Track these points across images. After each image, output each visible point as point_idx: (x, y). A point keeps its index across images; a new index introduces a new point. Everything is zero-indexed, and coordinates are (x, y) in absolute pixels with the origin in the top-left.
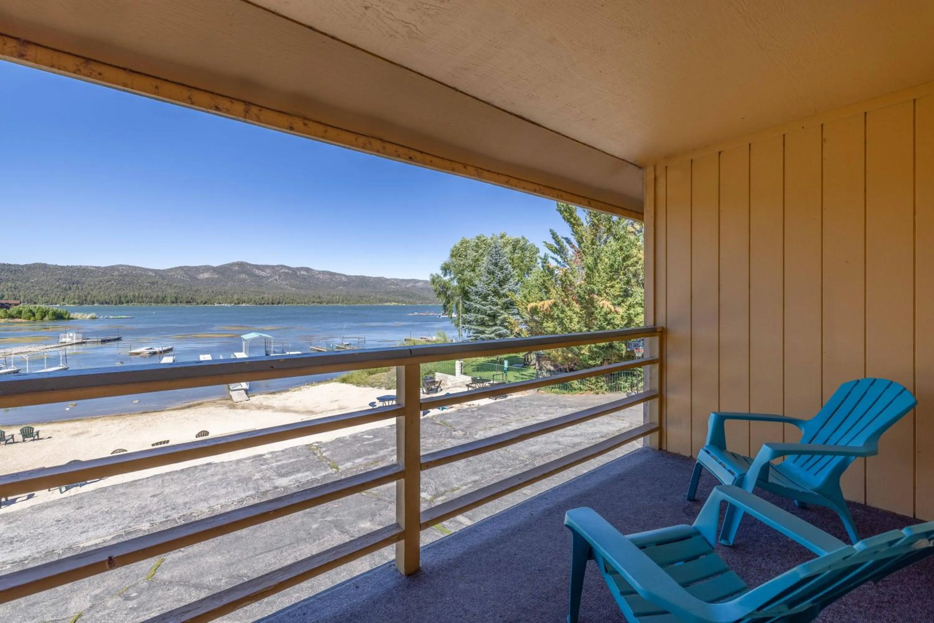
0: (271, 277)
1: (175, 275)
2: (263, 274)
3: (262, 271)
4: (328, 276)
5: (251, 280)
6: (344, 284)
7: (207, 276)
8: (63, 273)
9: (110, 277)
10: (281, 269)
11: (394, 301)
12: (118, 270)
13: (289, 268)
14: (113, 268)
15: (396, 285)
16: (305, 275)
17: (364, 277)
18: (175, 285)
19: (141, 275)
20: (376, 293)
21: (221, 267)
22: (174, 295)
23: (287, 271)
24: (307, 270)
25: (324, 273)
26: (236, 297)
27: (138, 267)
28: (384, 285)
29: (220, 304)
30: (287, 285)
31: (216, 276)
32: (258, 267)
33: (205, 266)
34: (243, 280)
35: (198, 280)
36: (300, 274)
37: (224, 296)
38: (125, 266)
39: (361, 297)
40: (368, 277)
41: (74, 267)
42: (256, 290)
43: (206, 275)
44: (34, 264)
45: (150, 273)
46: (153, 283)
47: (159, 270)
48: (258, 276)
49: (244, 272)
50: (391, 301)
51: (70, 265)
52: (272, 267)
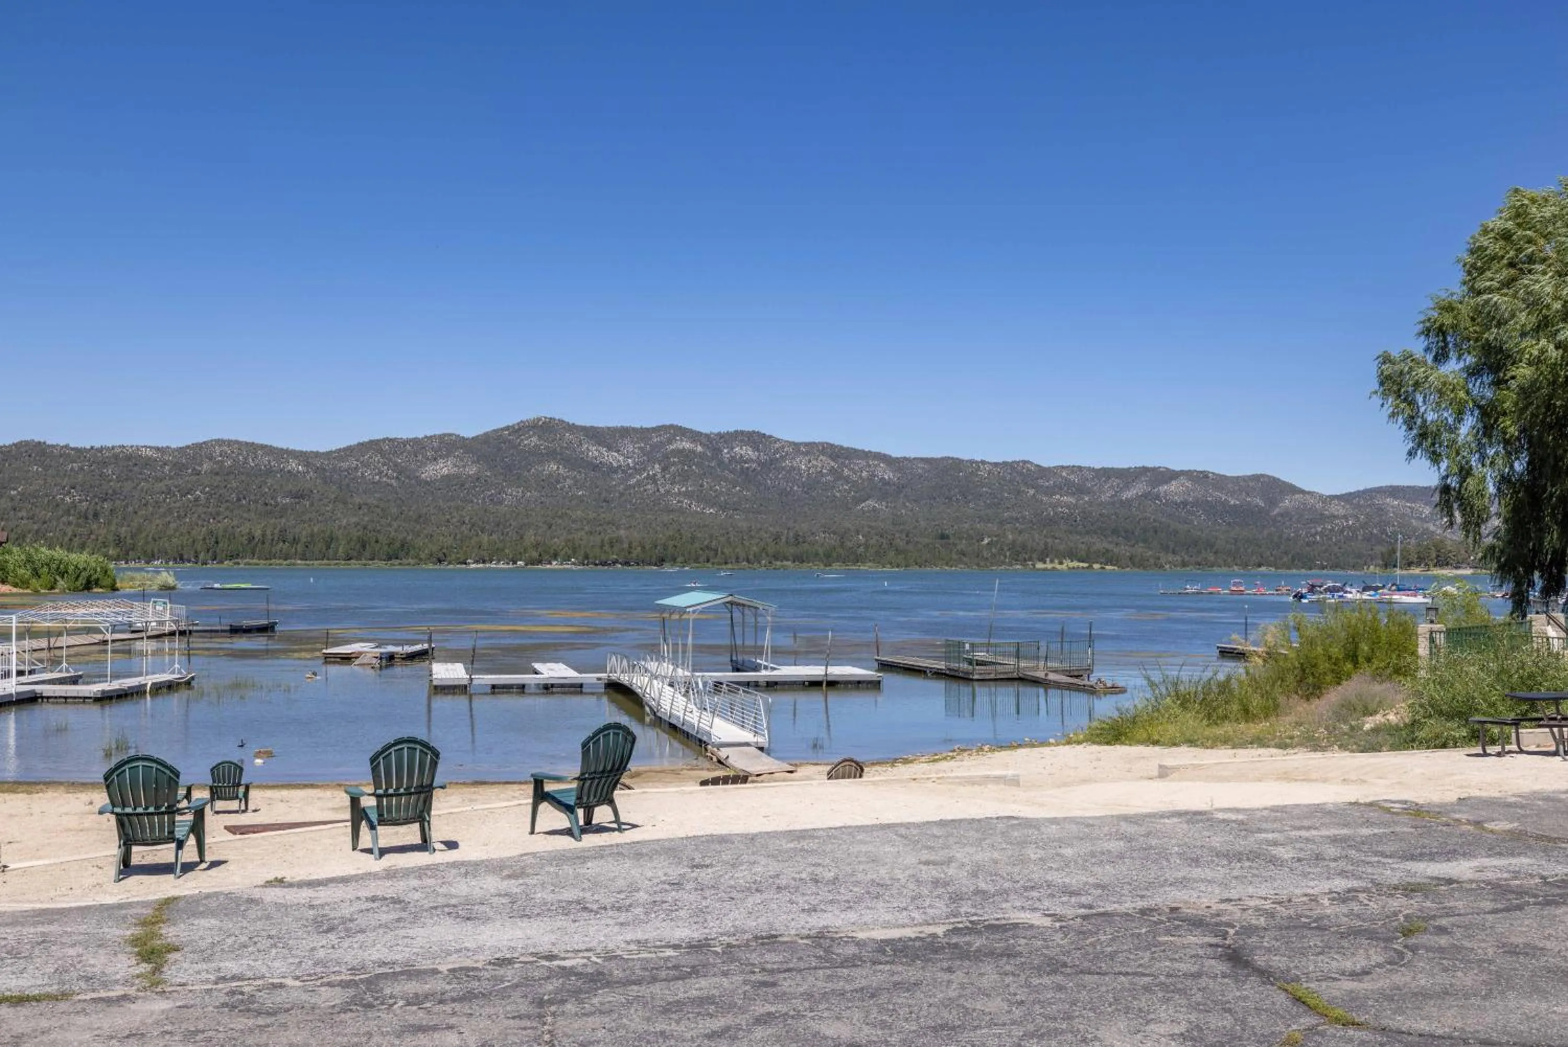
0: (638, 469)
1: (356, 469)
2: (613, 458)
3: (610, 449)
4: (824, 463)
5: (576, 481)
6: (884, 490)
7: (445, 471)
8: (81, 469)
9: (194, 478)
10: (670, 442)
11: (1072, 556)
12: (211, 458)
13: (695, 436)
14: (199, 451)
15: (1080, 490)
16: (749, 461)
17: (956, 463)
18: (357, 500)
19: (269, 471)
20: (1002, 523)
21: (485, 439)
22: (355, 533)
23: (687, 445)
24: (755, 439)
25: (812, 449)
26: (530, 537)
27: (263, 447)
28: (1032, 492)
29: (484, 562)
30: (687, 494)
31: (472, 470)
32: (596, 435)
33: (442, 437)
34: (551, 482)
35: (420, 482)
36: (732, 459)
37: (494, 536)
38: (230, 443)
39: (943, 537)
40: (972, 462)
41: (108, 449)
42: (592, 515)
43: (443, 468)
44: (18, 445)
45: (293, 465)
46: (299, 496)
47: (317, 454)
48: (595, 467)
49: (552, 455)
50: (1061, 556)
51: (97, 445)
52: (643, 434)
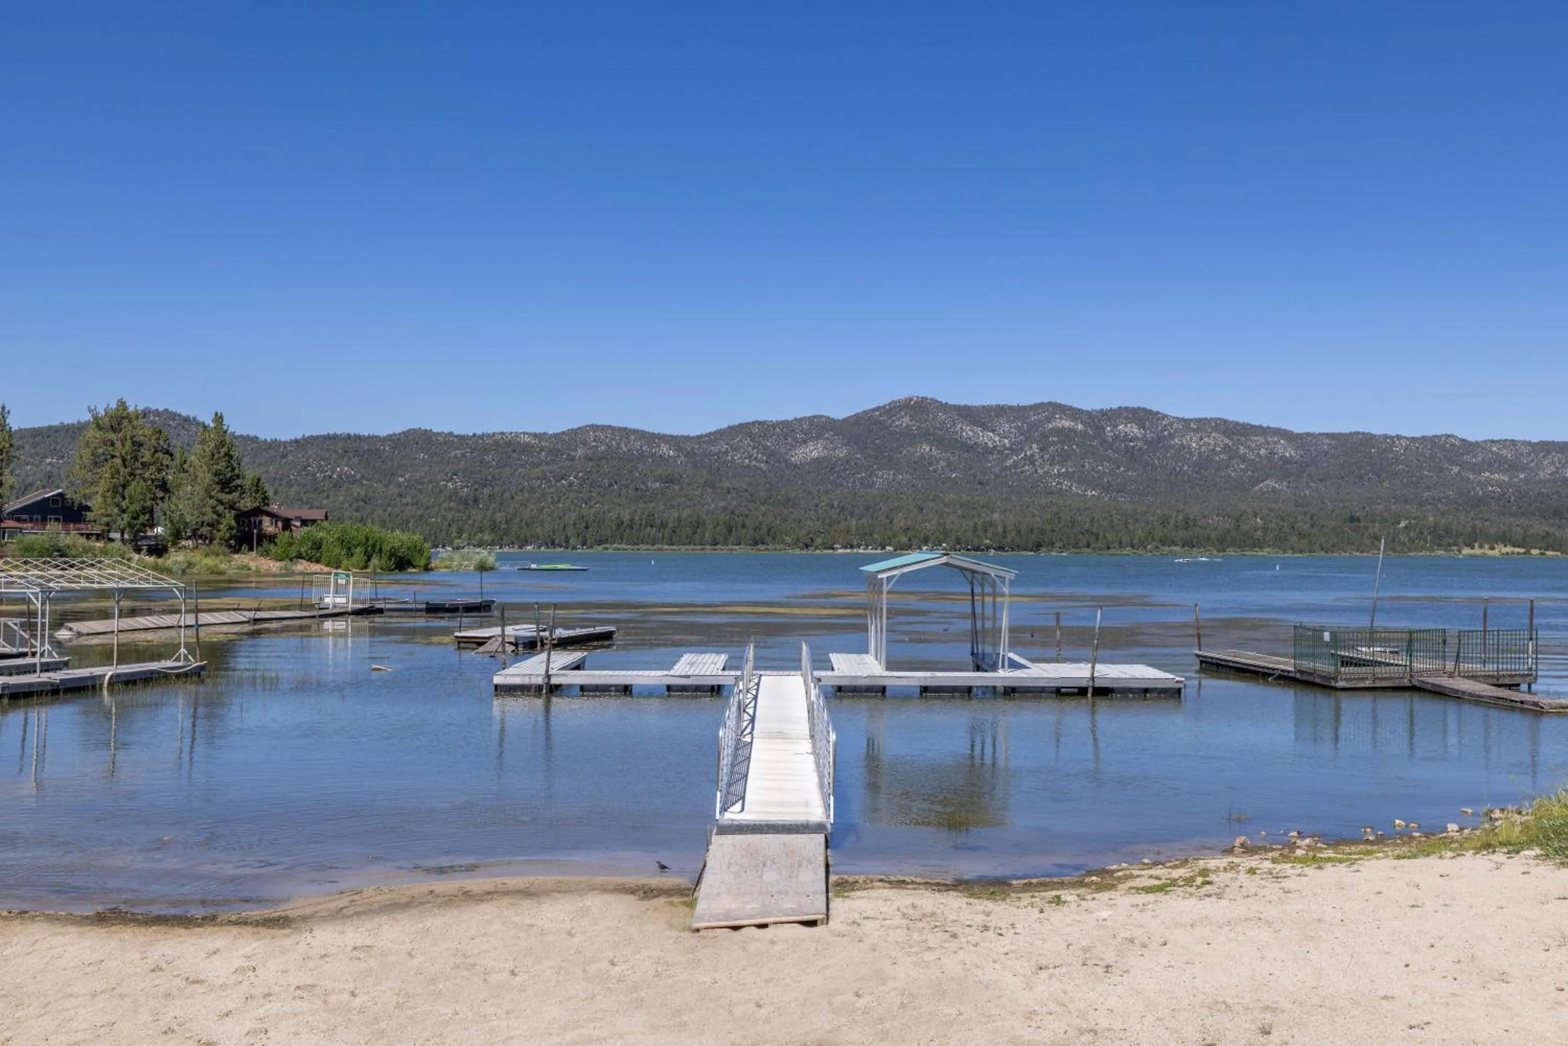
0: (1014, 450)
1: (726, 453)
2: (988, 438)
3: (984, 427)
4: (1216, 440)
5: (949, 463)
6: (1284, 469)
7: (815, 454)
8: (464, 455)
9: (568, 463)
10: (1048, 420)
11: (1505, 539)
12: (585, 444)
13: (1074, 413)
14: (574, 436)
15: (1514, 466)
16: (1135, 439)
17: (1367, 439)
18: (726, 484)
19: (642, 456)
20: (1421, 505)
21: (856, 420)
22: (723, 518)
23: (1067, 424)
24: (1141, 416)
25: (1203, 425)
26: (900, 521)
27: (635, 432)
28: (1456, 469)
29: (852, 547)
30: (1067, 475)
31: (842, 453)
32: (969, 414)
33: (811, 419)
34: (924, 463)
35: (789, 465)
36: (1116, 437)
37: (864, 520)
38: (604, 428)
39: (1352, 519)
40: (1386, 437)
41: (489, 435)
42: (965, 498)
43: (813, 451)
44: (406, 434)
45: (665, 450)
46: (669, 480)
47: (687, 438)
48: (970, 448)
49: (925, 436)
50: (1493, 541)
51: (479, 432)
52: (1019, 412)
